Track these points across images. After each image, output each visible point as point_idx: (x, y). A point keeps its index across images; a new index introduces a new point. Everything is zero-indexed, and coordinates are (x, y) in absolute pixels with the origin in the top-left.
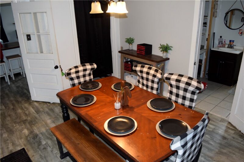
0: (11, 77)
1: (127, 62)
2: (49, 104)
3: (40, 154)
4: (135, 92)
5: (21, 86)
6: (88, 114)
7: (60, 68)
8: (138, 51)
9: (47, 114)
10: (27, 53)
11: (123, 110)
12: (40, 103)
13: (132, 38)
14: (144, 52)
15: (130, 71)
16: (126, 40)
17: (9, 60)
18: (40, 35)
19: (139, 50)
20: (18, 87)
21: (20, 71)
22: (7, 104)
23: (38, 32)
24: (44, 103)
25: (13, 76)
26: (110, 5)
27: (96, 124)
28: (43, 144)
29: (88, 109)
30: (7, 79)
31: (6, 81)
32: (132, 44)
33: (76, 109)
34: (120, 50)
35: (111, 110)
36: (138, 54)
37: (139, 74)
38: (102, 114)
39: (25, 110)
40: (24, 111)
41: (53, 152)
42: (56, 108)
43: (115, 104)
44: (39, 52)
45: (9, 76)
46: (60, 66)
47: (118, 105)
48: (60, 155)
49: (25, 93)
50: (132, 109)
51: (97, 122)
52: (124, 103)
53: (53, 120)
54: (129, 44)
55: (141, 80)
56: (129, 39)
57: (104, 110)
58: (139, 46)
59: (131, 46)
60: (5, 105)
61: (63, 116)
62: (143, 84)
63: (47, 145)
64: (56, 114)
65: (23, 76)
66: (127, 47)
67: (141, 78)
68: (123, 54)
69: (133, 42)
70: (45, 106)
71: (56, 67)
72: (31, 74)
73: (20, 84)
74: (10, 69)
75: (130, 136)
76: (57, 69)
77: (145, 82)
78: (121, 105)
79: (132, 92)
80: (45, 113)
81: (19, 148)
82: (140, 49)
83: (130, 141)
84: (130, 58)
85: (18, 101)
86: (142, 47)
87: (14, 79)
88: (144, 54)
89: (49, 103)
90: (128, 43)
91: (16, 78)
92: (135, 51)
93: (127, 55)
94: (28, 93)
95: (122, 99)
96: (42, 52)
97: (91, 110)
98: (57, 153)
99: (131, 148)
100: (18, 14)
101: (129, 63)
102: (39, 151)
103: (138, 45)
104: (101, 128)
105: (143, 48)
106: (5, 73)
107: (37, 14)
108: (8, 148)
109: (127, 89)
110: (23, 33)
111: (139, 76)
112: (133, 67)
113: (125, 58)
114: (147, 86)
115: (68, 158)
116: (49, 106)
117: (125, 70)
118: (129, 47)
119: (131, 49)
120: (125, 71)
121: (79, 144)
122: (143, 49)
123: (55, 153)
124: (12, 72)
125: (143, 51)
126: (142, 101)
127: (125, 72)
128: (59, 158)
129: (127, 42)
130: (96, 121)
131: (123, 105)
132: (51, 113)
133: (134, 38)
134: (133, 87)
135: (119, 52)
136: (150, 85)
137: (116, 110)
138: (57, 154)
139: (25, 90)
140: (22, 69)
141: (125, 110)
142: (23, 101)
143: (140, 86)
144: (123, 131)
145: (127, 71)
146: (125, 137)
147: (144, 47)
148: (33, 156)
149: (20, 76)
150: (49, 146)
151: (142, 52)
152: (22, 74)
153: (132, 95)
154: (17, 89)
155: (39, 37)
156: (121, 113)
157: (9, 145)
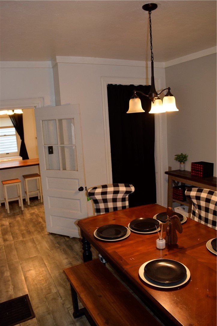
0: (26, 201)
1: (176, 188)
2: (67, 239)
3: (47, 307)
4: (189, 227)
5: (36, 213)
6: (116, 252)
7: (86, 190)
8: (193, 172)
9: (63, 252)
10: (47, 169)
11: (168, 251)
12: (56, 236)
13: (184, 154)
14: (201, 173)
15: (180, 201)
16: (176, 157)
17: (27, 179)
18: (64, 147)
19: (195, 170)
20: (32, 214)
21: (38, 194)
22: (17, 234)
23: (62, 143)
24: (62, 237)
25: (28, 200)
26: (153, 103)
27: (127, 268)
28: (53, 292)
29: (118, 245)
30: (21, 204)
31: (20, 206)
32: (184, 163)
33: (101, 244)
34: (167, 170)
35: (150, 250)
36: (192, 175)
37: (195, 201)
38: (137, 254)
39: (37, 243)
40: (35, 245)
41: (64, 305)
42: (76, 245)
43: (158, 241)
44: (61, 169)
45: (24, 200)
46: (86, 187)
47: (161, 243)
48: (73, 312)
49: (40, 223)
50: (182, 250)
51: (129, 264)
52: (171, 241)
53: (71, 260)
54: (181, 163)
55: (197, 211)
56: (181, 155)
57: (140, 248)
58: (194, 164)
59: (182, 165)
60: (13, 235)
61: (84, 254)
62: (200, 217)
63: (58, 295)
64: (75, 253)
65: (41, 201)
66: (176, 166)
67: (197, 207)
68: (171, 176)
69: (186, 160)
70: (63, 240)
71: (81, 189)
72: (49, 196)
73: (36, 211)
74: (25, 191)
75: (178, 291)
76: (81, 192)
77: (203, 214)
78: (166, 244)
79: (183, 227)
80: (61, 249)
81: (21, 294)
82: (196, 168)
83: (178, 298)
84: (181, 181)
85: (30, 231)
86: (198, 166)
87: (29, 204)
88: (201, 176)
89: (68, 237)
90: (179, 161)
91: (32, 203)
92: (188, 172)
93: (177, 178)
94: (43, 223)
95: (169, 234)
96: (64, 169)
97: (122, 247)
98: (70, 307)
99: (180, 310)
100: (41, 121)
101: (180, 189)
102: (46, 302)
103: (192, 163)
104: (134, 274)
105: (200, 167)
106: (19, 195)
107: (63, 120)
108: (7, 291)
109: (176, 219)
110: (44, 144)
111: (194, 204)
112: (186, 191)
113: (174, 181)
114: (206, 220)
115: (84, 318)
116: (68, 241)
117: (174, 198)
118: (180, 166)
119: (183, 169)
120: (174, 200)
121: (100, 296)
122: (200, 169)
123: (67, 307)
124: (28, 195)
125: (200, 171)
126: (199, 239)
127: (174, 202)
128: (72, 316)
129: (177, 160)
130: (127, 264)
131: (169, 244)
132: (69, 252)
133: (187, 155)
134: (185, 220)
135: (166, 173)
136: (212, 219)
137: (158, 251)
138: (70, 310)
139: (41, 219)
140: (40, 192)
141: (171, 252)
142: (36, 232)
143: (196, 219)
144: (167, 282)
145: (177, 200)
146: (170, 292)
147: (202, 166)
148: (38, 307)
149: (37, 201)
150: (61, 297)
151: (199, 173)
152: (39, 198)
153: (183, 231)
154: (31, 217)
155: (63, 149)
156: (166, 255)
157: (9, 288)
